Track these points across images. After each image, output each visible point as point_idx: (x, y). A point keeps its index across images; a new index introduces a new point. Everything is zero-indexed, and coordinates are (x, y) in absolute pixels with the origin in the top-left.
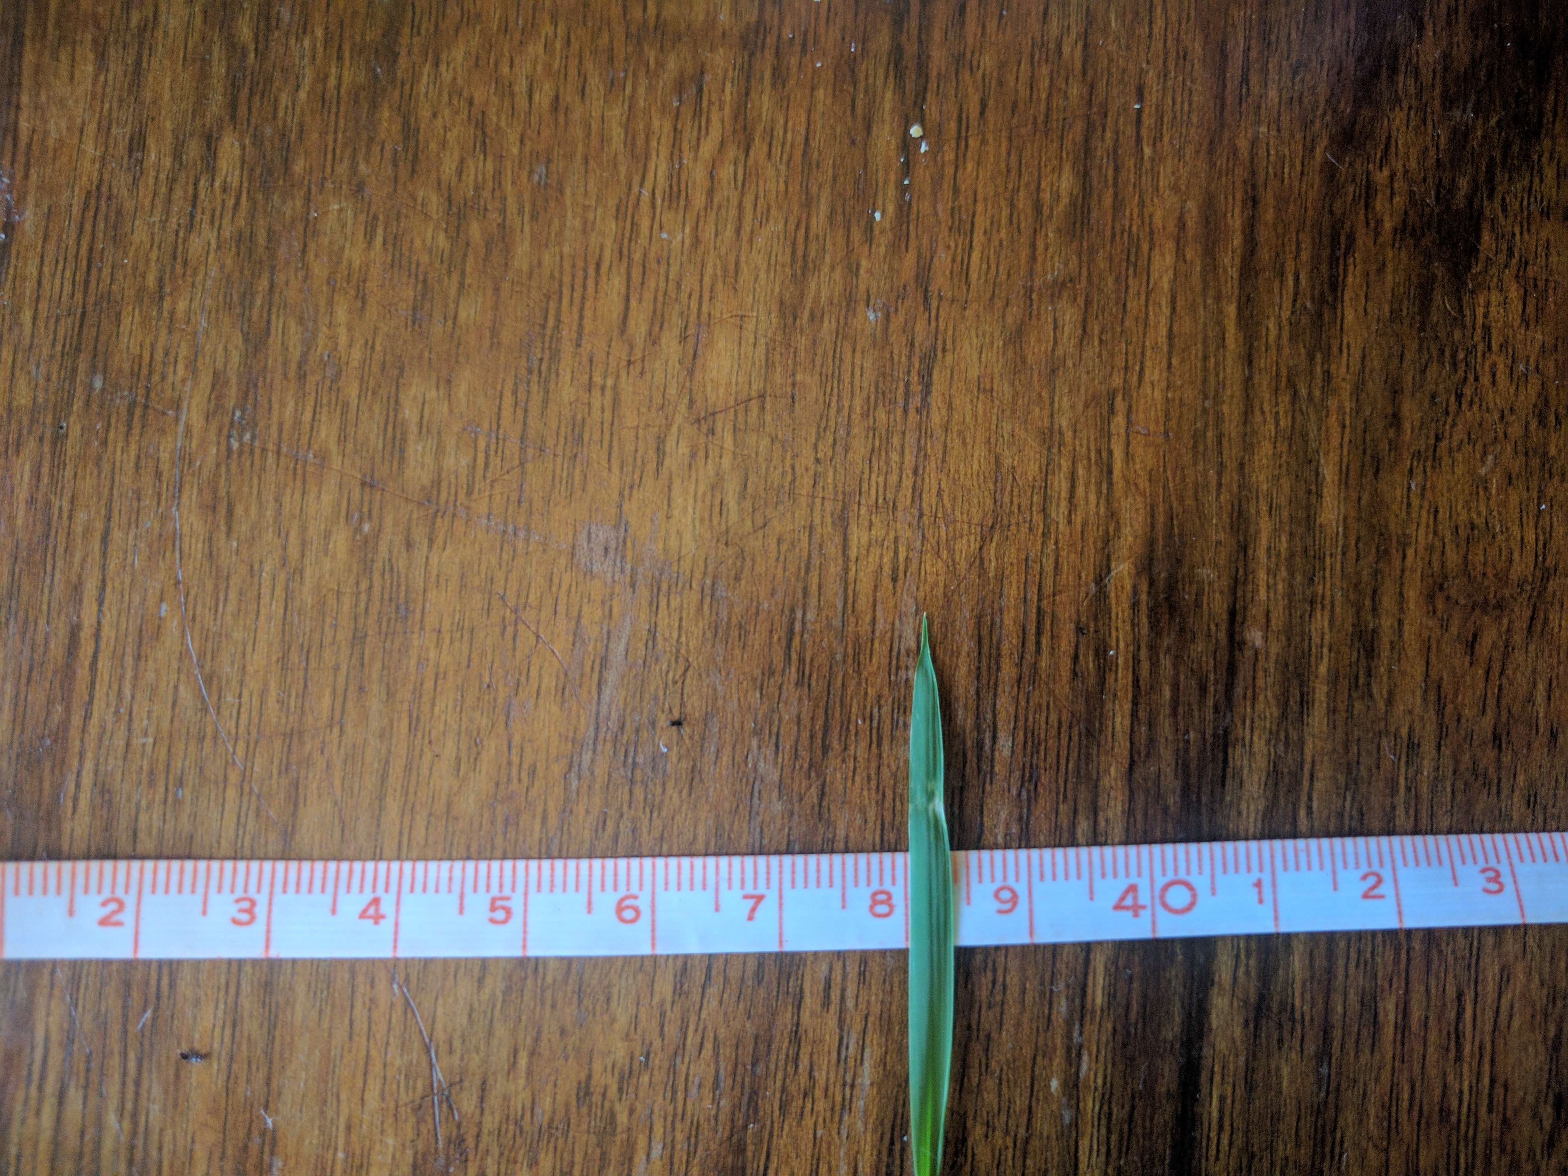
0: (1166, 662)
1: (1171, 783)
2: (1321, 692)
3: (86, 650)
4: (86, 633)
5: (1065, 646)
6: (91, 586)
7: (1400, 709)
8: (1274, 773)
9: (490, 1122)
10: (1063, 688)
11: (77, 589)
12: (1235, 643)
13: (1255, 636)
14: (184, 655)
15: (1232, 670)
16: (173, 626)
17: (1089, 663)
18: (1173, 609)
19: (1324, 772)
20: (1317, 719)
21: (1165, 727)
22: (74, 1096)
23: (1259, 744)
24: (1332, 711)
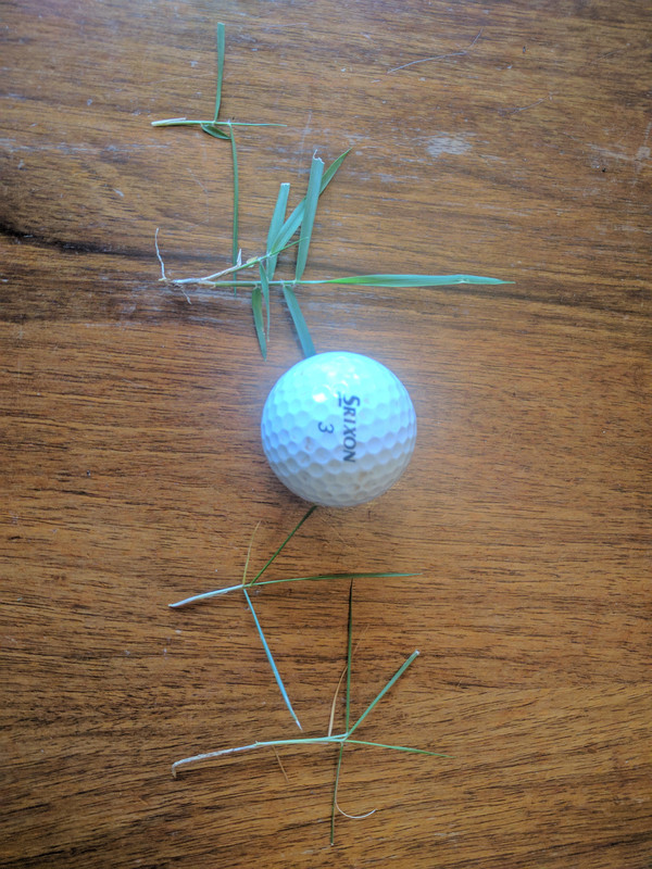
0: (620, 294)
1: (591, 294)
2: (614, 335)
3: (618, 24)
4: (622, 25)
5: (623, 268)
6: (634, 26)
7: (609, 355)
8: (594, 321)
9: (510, 122)
10: (614, 268)
11: (633, 22)
12: (625, 312)
13: (627, 317)
14: (617, 49)
15: (618, 311)
16: (623, 47)
17: (620, 274)
18: (633, 296)
19: (595, 335)
20: (607, 333)
21: (605, 293)
22: (515, 20)
23: (601, 318)
24: (609, 337)
